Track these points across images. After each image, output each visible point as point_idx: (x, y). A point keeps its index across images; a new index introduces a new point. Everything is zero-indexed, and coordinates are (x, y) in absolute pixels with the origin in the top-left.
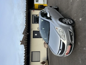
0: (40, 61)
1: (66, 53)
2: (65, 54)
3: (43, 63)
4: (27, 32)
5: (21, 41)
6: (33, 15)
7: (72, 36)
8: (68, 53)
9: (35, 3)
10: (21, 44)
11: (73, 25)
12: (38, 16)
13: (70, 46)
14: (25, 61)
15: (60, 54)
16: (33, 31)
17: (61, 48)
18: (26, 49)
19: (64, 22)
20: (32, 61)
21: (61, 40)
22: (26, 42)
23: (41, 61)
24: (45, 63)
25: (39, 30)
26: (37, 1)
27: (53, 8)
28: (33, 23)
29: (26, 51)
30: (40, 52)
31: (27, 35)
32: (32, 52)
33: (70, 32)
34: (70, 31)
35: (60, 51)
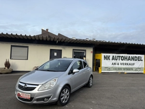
0: (11, 58)
1: (20, 93)
2: (18, 92)
3: (7, 64)
4: (59, 40)
5: (47, 30)
6: (85, 50)
7: (43, 100)
8: (20, 96)
9: (103, 55)
10: (42, 30)
11: (59, 103)
12: (84, 58)
13: (30, 97)
14: (13, 35)
15: (19, 85)
16: (61, 50)
17: (28, 86)
18: (33, 38)
19: (64, 90)
20: (12, 46)
21: (38, 85)
22: (45, 39)
23: (11, 62)
24: (7, 68)
25: (62, 57)
26: (105, 58)
27: (90, 79)
28: (73, 50)
29: (29, 38)
30: (27, 59)
31: (55, 40)
32: (28, 47)
33: (48, 98)
34: (50, 97)
35: (23, 85)
